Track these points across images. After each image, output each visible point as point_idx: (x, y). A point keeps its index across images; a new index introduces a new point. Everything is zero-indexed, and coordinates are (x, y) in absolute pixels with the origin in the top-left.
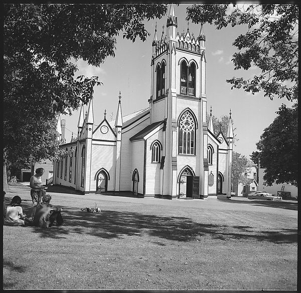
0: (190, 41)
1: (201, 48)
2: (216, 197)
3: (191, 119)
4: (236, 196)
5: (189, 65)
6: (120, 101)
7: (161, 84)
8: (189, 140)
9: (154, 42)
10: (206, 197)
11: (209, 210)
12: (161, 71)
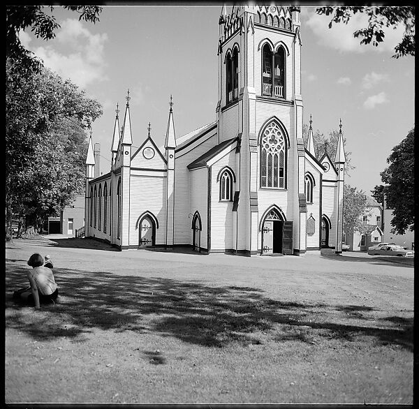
0: (276, 13)
1: (294, 23)
2: (319, 252)
3: (279, 133)
4: (350, 250)
5: (274, 50)
6: (171, 110)
7: (232, 82)
8: (276, 165)
9: (222, 18)
10: (304, 252)
11: (302, 273)
12: (232, 62)
